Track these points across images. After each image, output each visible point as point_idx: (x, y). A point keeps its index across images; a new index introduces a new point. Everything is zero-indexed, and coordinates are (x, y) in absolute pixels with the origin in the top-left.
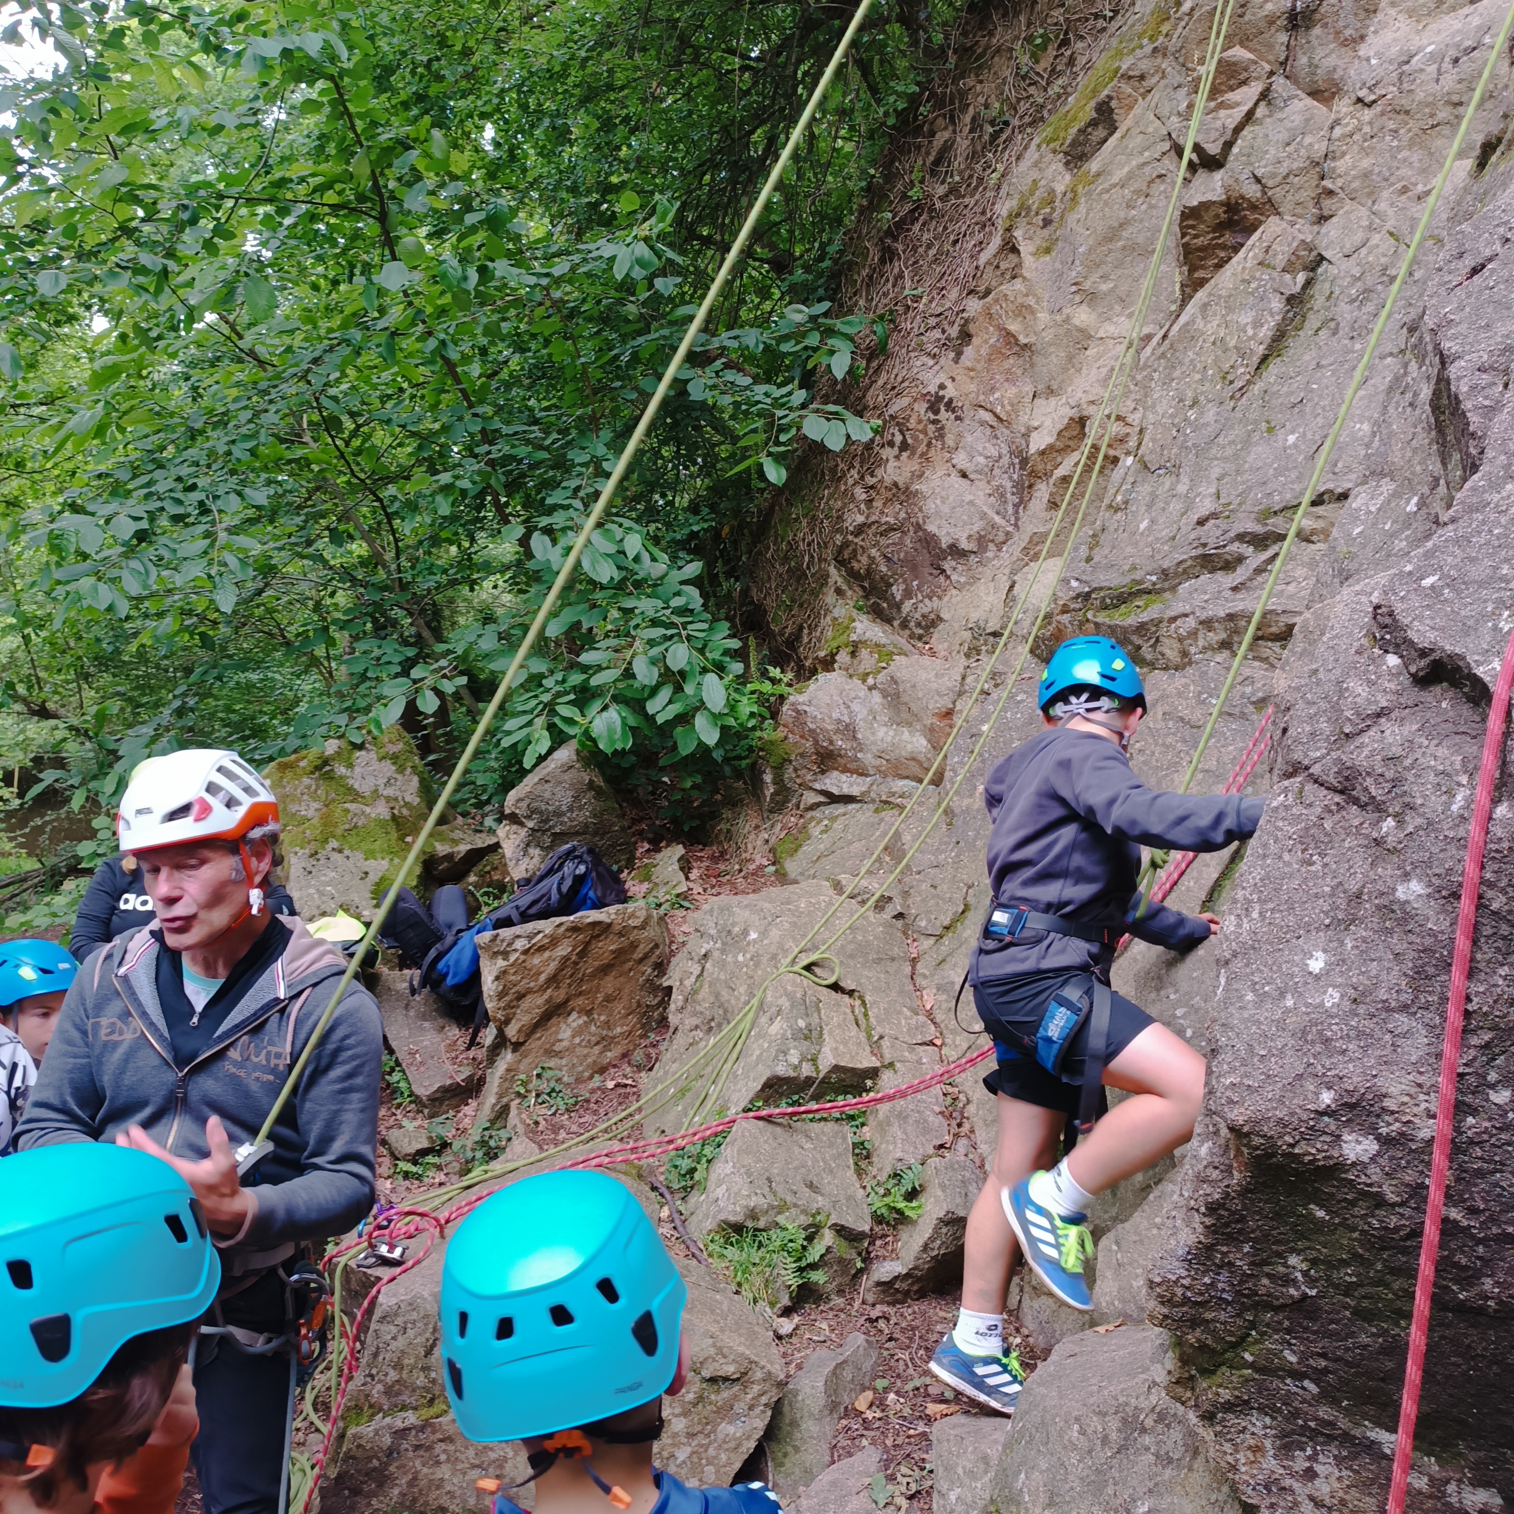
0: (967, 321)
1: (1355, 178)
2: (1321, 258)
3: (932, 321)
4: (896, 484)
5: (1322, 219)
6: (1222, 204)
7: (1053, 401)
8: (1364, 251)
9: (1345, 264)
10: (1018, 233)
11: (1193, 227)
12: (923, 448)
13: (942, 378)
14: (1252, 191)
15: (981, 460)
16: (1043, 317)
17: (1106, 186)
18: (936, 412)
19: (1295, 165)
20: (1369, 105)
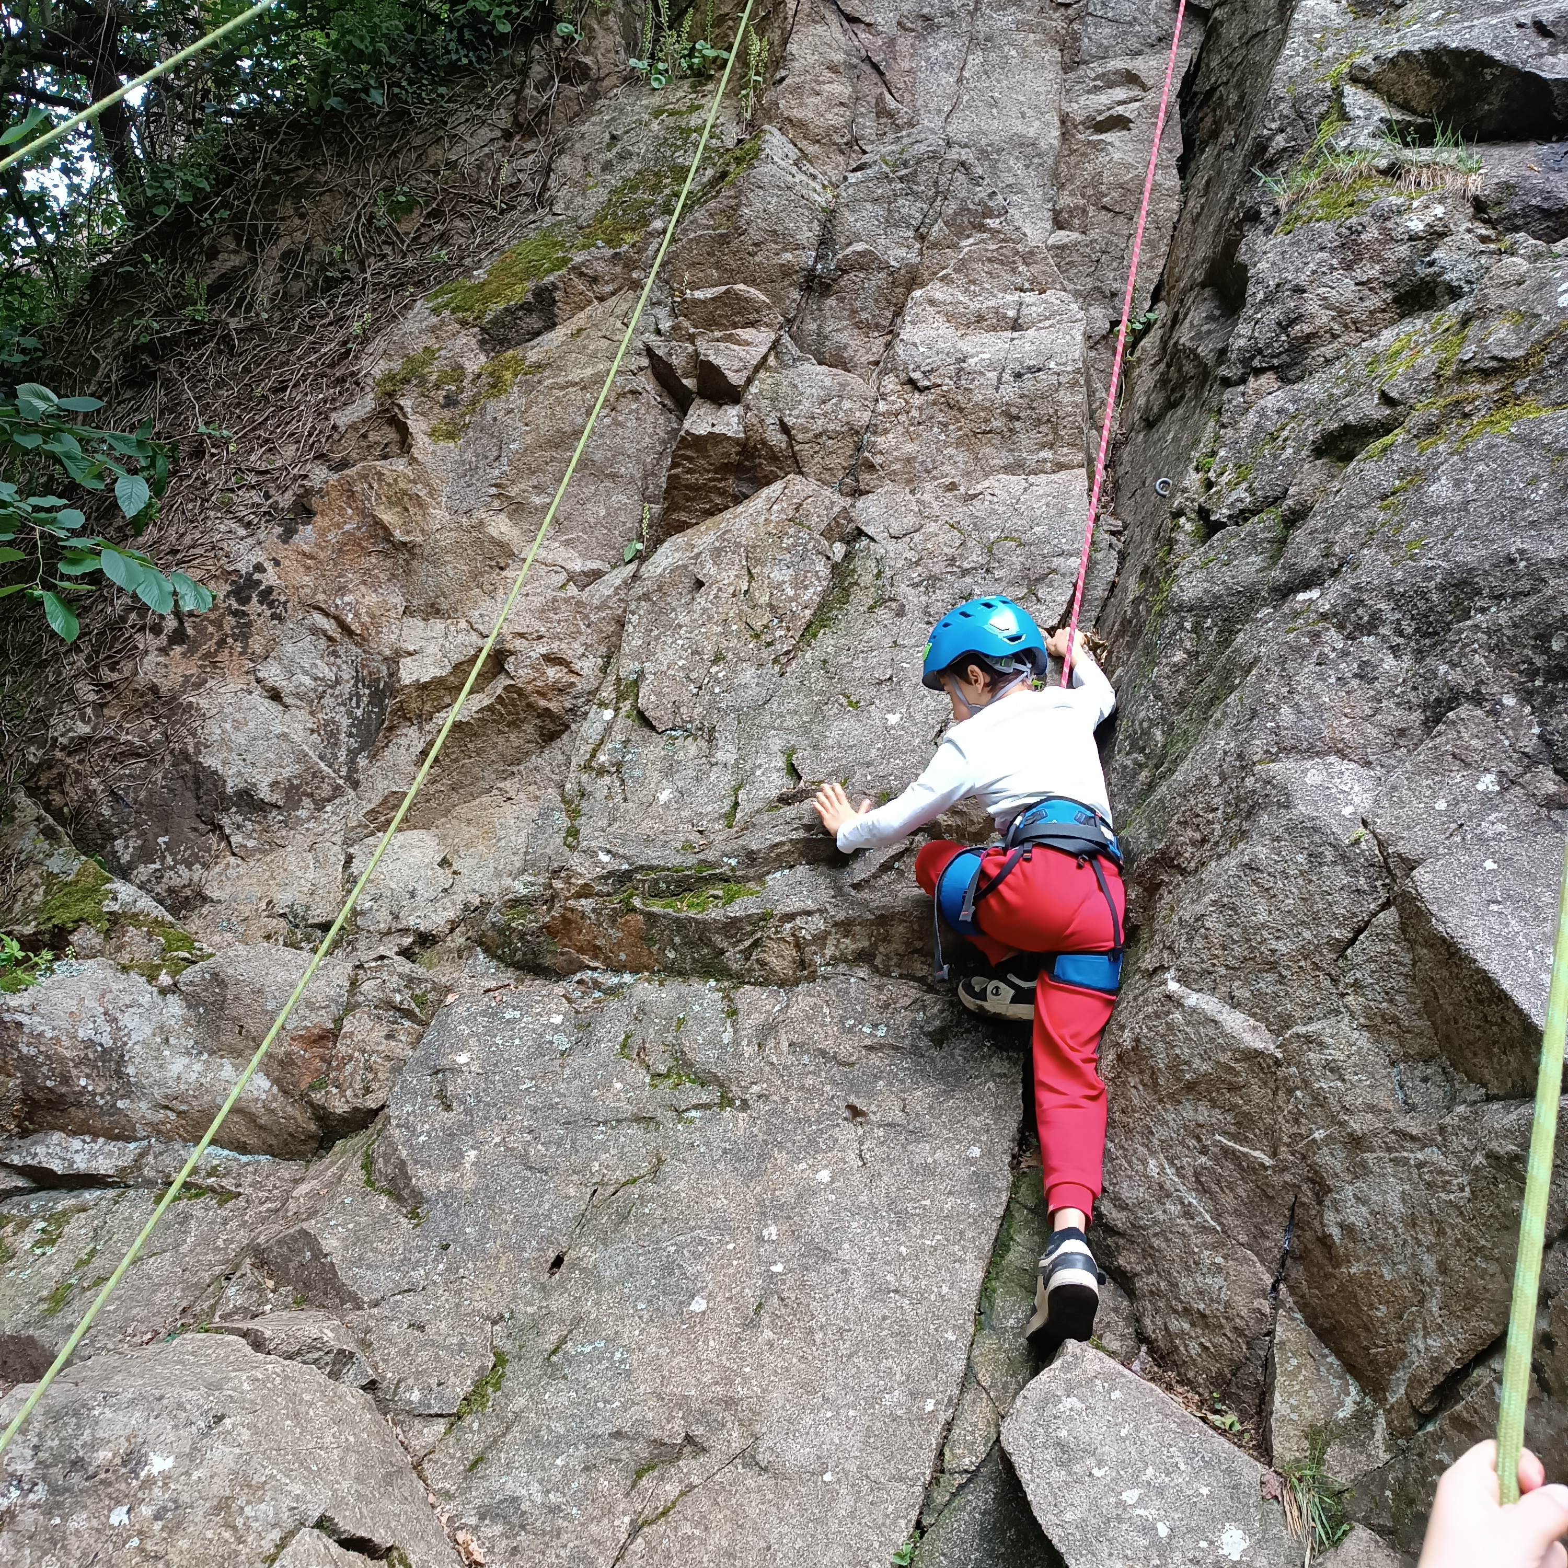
0: (308, 492)
1: (897, 459)
2: (860, 533)
3: (252, 479)
4: (154, 689)
5: (857, 493)
6: (737, 442)
7: (438, 626)
8: (917, 537)
9: (892, 546)
10: (406, 403)
11: (690, 459)
12: (211, 645)
13: (258, 556)
14: (776, 439)
15: (307, 680)
16: (439, 515)
17: (560, 380)
18: (245, 601)
19: (831, 427)
20: (921, 390)
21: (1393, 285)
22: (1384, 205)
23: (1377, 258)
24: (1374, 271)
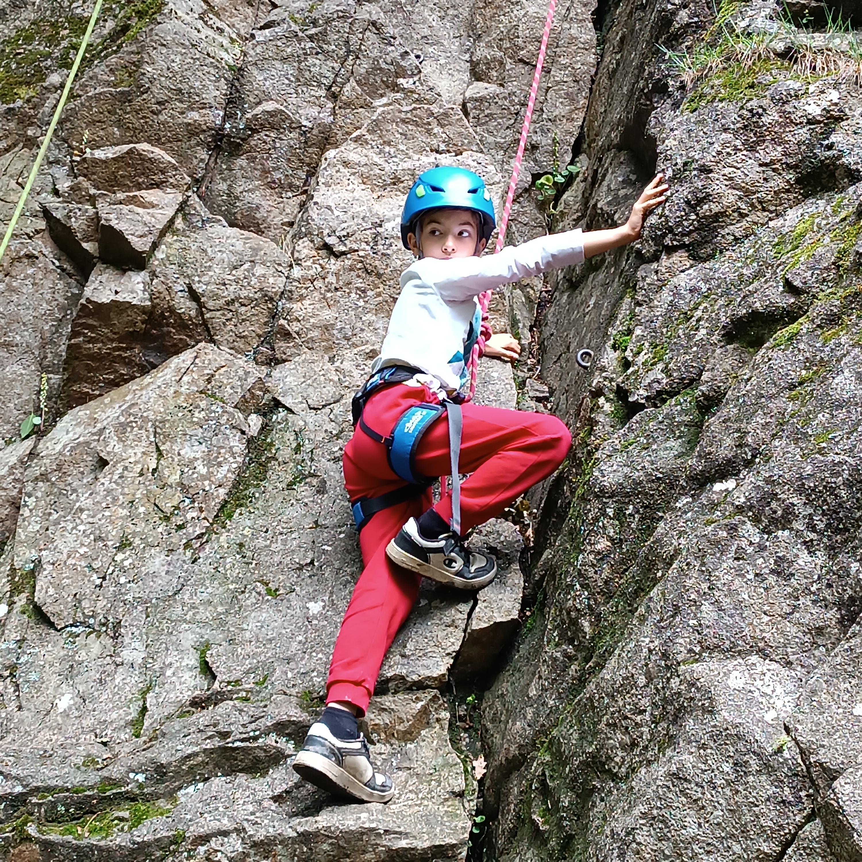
2: (277, 404)
5: (273, 362)
9: (311, 417)
20: (337, 255)
21: (795, 167)
22: (782, 89)
23: (778, 141)
24: (777, 153)
